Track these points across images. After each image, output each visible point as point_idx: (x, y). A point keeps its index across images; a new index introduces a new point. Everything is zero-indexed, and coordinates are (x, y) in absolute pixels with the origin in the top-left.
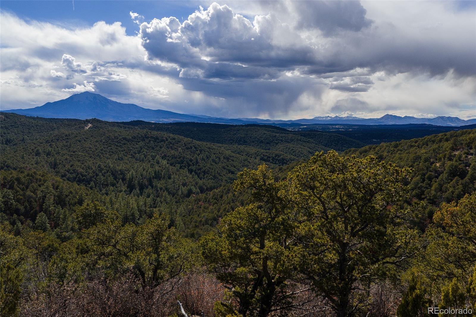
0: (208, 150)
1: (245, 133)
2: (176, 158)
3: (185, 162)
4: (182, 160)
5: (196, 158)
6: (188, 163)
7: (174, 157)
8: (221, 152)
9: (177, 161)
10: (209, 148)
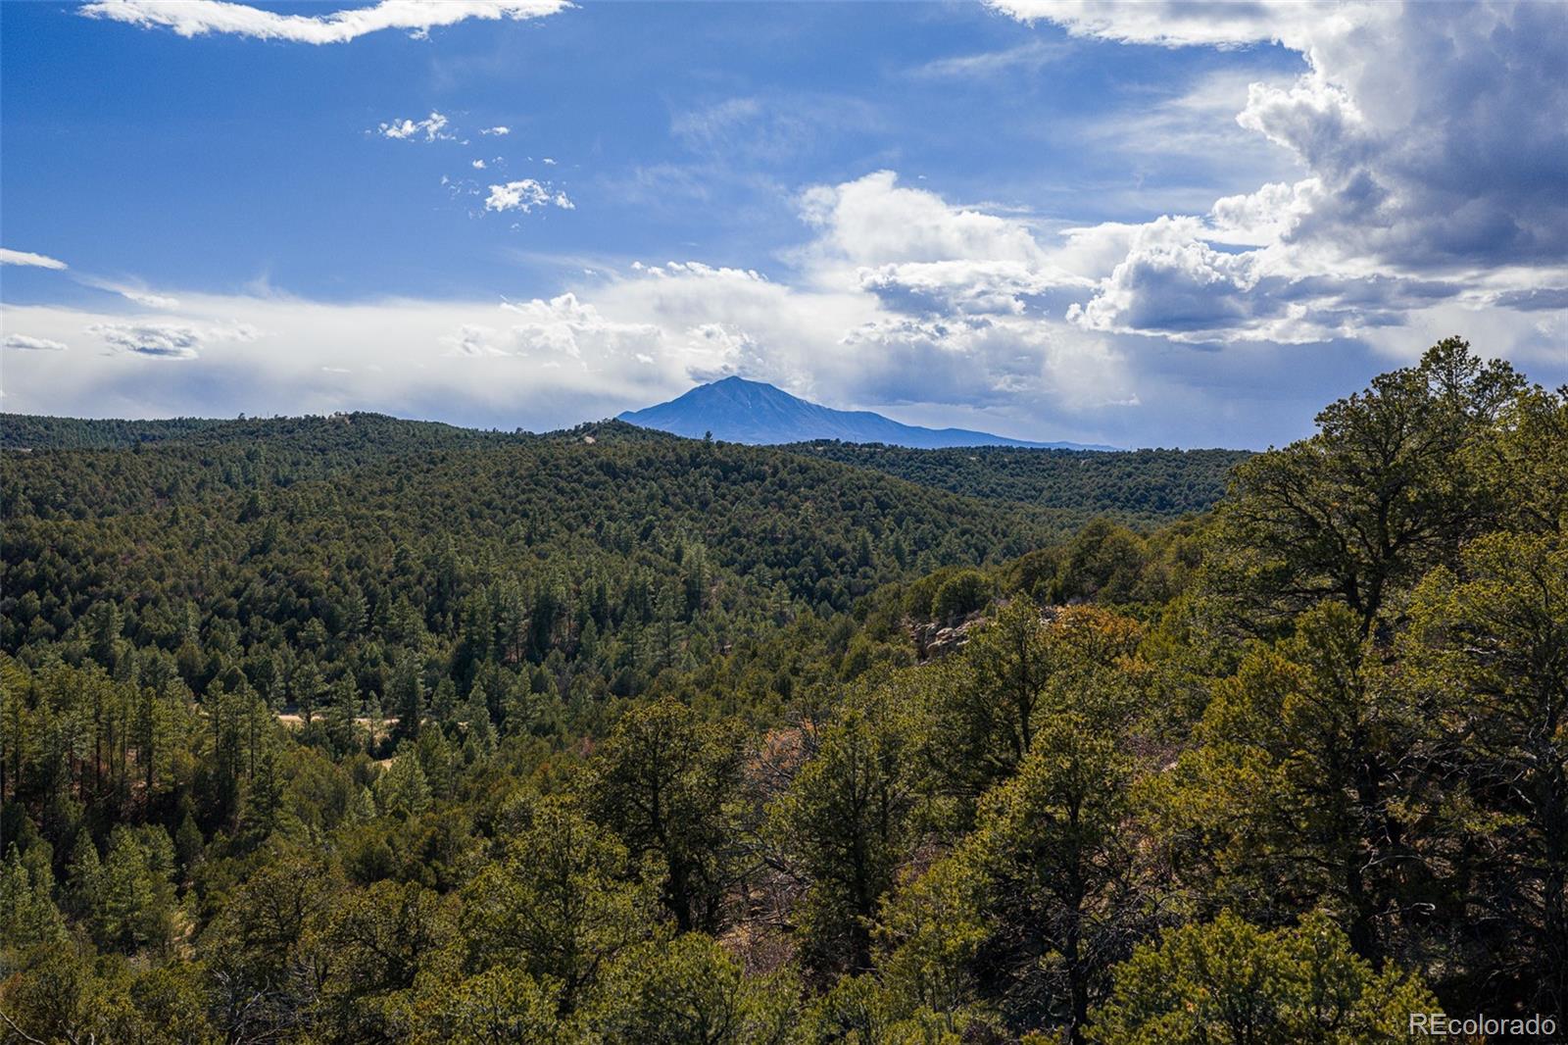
0: (941, 518)
1: (1170, 471)
2: (775, 541)
3: (808, 559)
4: (796, 552)
5: (865, 544)
6: (817, 563)
7: (770, 537)
8: (1001, 526)
9: (776, 553)
10: (951, 510)
